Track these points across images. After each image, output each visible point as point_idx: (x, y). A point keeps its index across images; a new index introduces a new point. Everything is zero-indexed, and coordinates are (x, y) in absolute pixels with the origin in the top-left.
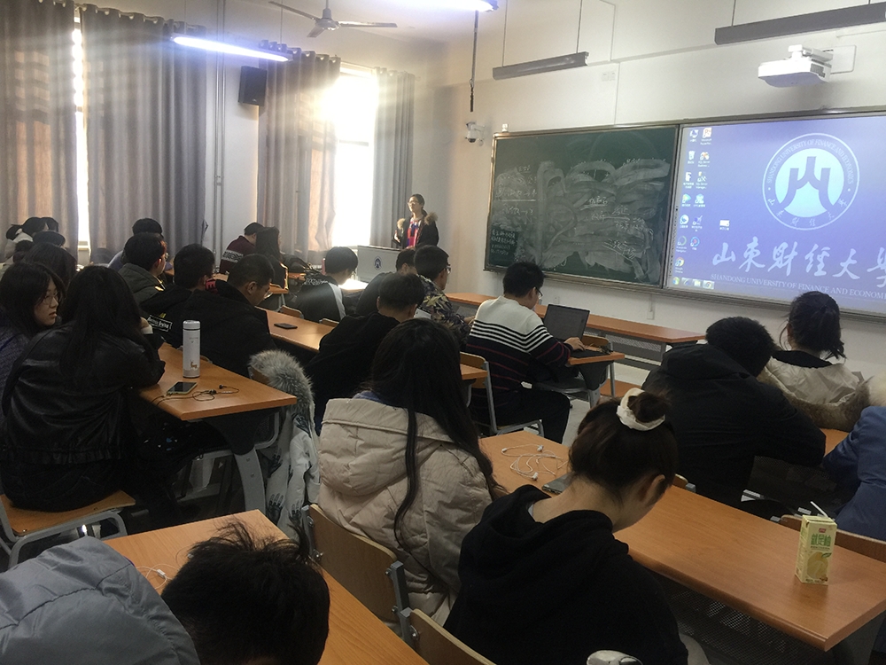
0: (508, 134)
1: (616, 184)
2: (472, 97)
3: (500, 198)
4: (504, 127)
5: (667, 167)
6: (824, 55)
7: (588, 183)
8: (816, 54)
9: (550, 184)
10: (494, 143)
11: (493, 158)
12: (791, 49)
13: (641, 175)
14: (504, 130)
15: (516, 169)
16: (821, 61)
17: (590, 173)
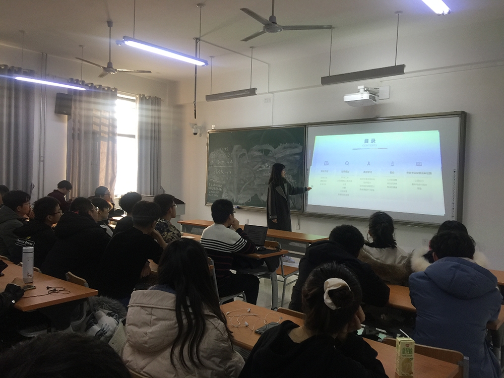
0: (215, 131)
1: (276, 156)
2: (195, 110)
3: (213, 165)
4: (213, 127)
5: (301, 147)
6: (375, 91)
7: (260, 157)
8: (371, 90)
9: (240, 157)
10: (207, 135)
11: (207, 144)
12: (359, 87)
13: (288, 152)
14: (213, 128)
15: (220, 149)
16: (374, 94)
17: (261, 151)
